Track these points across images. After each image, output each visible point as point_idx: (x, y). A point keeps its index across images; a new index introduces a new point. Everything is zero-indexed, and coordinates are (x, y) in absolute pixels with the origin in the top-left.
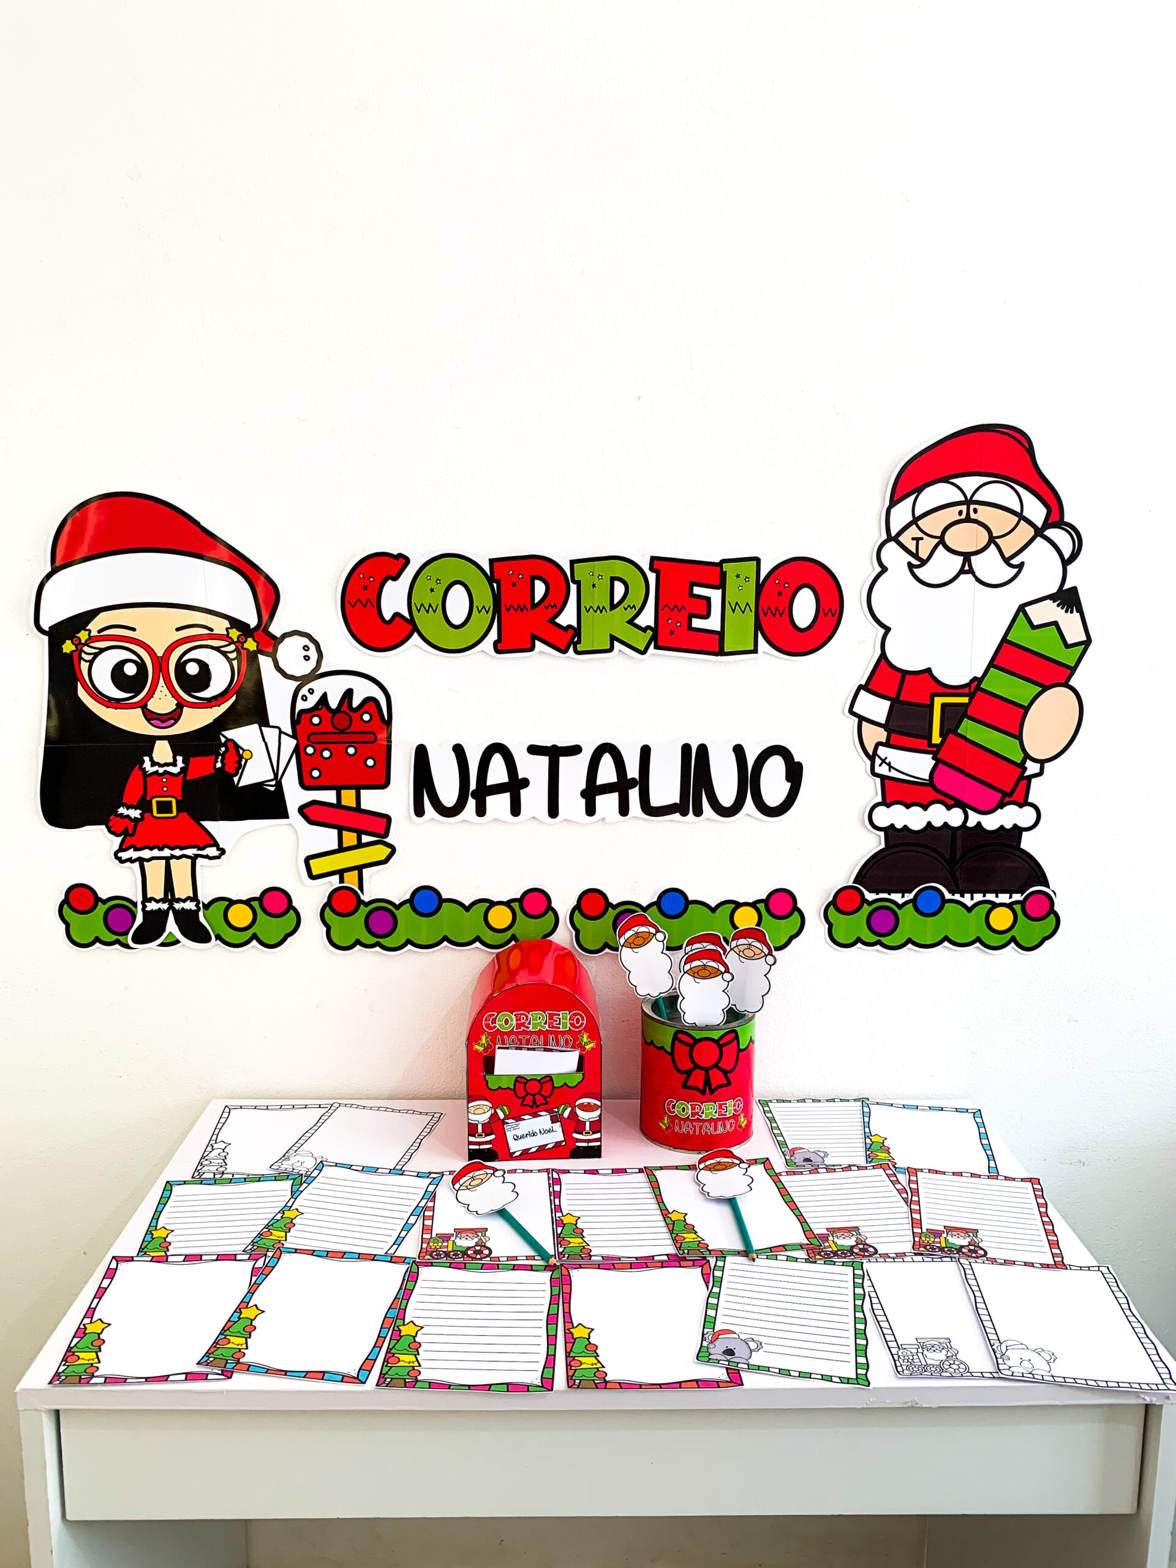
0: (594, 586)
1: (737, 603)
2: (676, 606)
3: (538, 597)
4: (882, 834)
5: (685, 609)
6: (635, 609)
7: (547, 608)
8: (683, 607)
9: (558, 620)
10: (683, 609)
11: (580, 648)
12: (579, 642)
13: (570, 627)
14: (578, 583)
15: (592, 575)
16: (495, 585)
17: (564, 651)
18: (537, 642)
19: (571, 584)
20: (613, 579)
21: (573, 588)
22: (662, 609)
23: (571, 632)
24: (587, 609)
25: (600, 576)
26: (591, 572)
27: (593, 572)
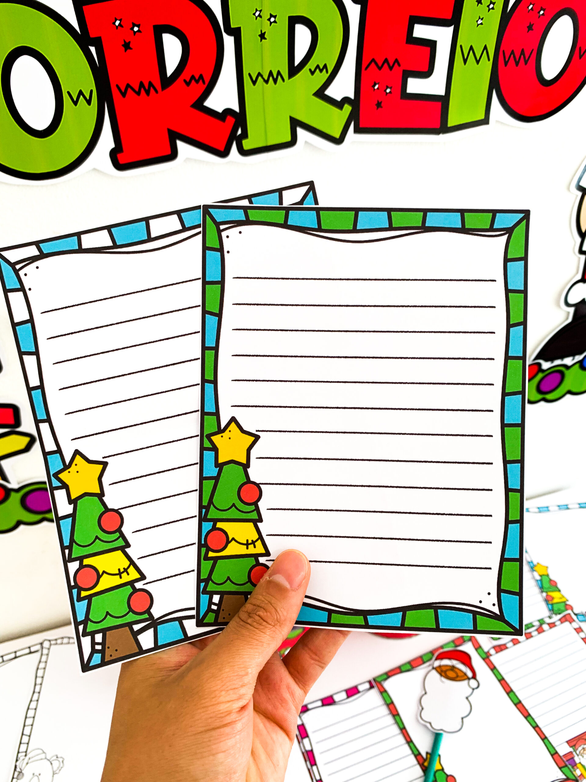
0: (262, 36)
1: (471, 48)
2: (386, 61)
3: (171, 65)
4: (572, 310)
5: (399, 65)
6: (327, 72)
7: (188, 84)
8: (396, 61)
9: (209, 103)
10: (396, 64)
11: (247, 144)
12: (245, 135)
13: (228, 112)
14: (236, 33)
15: (259, 16)
16: (93, 49)
17: (223, 153)
18: (181, 145)
19: (225, 35)
20: (293, 21)
21: (229, 41)
22: (366, 69)
23: (230, 120)
24: (254, 79)
25: (271, 16)
26: (257, 10)
27: (259, 9)
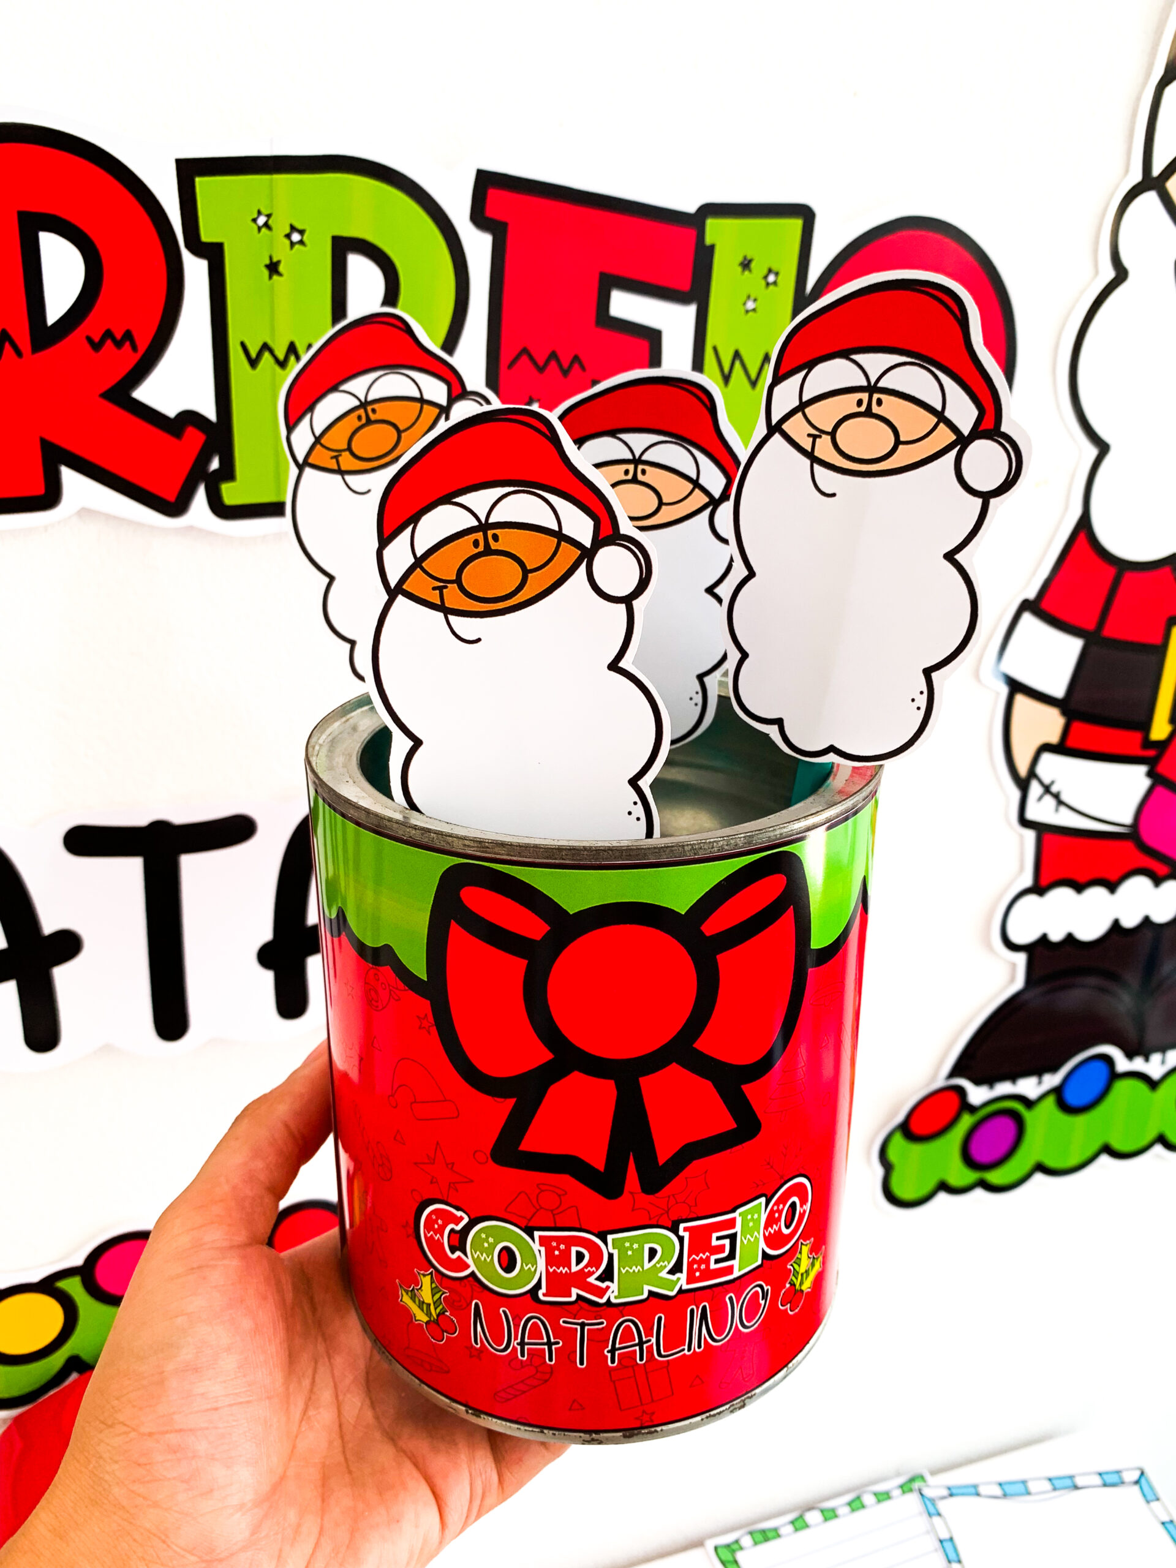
0: (273, 268)
1: (737, 355)
2: (553, 355)
3: (57, 302)
4: (1021, 958)
5: (583, 368)
7: (96, 346)
8: (576, 358)
9: (146, 393)
10: (576, 366)
11: (231, 493)
12: (227, 472)
13: (189, 418)
14: (214, 254)
15: (266, 225)
17: (175, 507)
18: (69, 477)
19: (187, 256)
20: (342, 247)
21: (195, 270)
22: (510, 367)
23: (195, 438)
24: (253, 354)
25: (293, 228)
26: (259, 213)
27: (265, 211)
